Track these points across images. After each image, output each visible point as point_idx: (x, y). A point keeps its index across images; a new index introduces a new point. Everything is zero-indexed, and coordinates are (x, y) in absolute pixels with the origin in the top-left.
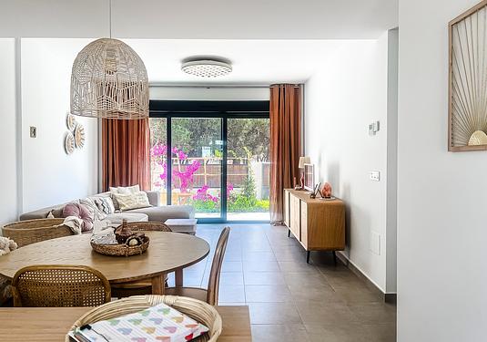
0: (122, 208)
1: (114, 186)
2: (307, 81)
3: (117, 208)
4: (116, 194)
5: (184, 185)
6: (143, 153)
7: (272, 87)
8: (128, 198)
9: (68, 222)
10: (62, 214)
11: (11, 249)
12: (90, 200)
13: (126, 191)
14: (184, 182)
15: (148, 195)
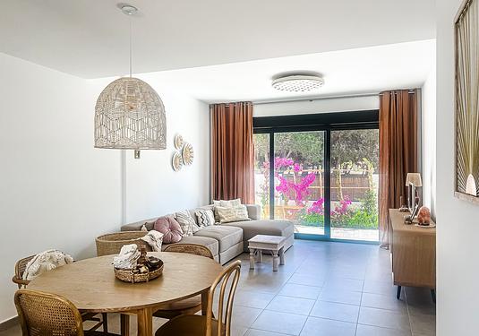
0: (222, 221)
1: (216, 199)
2: (423, 85)
3: (217, 219)
4: (219, 207)
5: (300, 197)
7: (381, 95)
8: (228, 211)
10: (153, 226)
11: (67, 262)
13: (228, 204)
14: (299, 194)
15: (248, 209)
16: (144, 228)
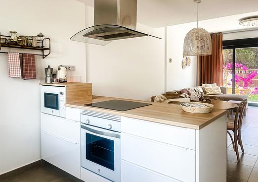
0: (207, 94)
1: (204, 83)
3: (205, 93)
4: (205, 87)
5: (246, 85)
6: (219, 68)
8: (211, 89)
9: (183, 95)
10: (181, 92)
11: (165, 99)
12: (192, 89)
13: (210, 86)
14: (246, 83)
15: (221, 89)
16: (176, 93)
